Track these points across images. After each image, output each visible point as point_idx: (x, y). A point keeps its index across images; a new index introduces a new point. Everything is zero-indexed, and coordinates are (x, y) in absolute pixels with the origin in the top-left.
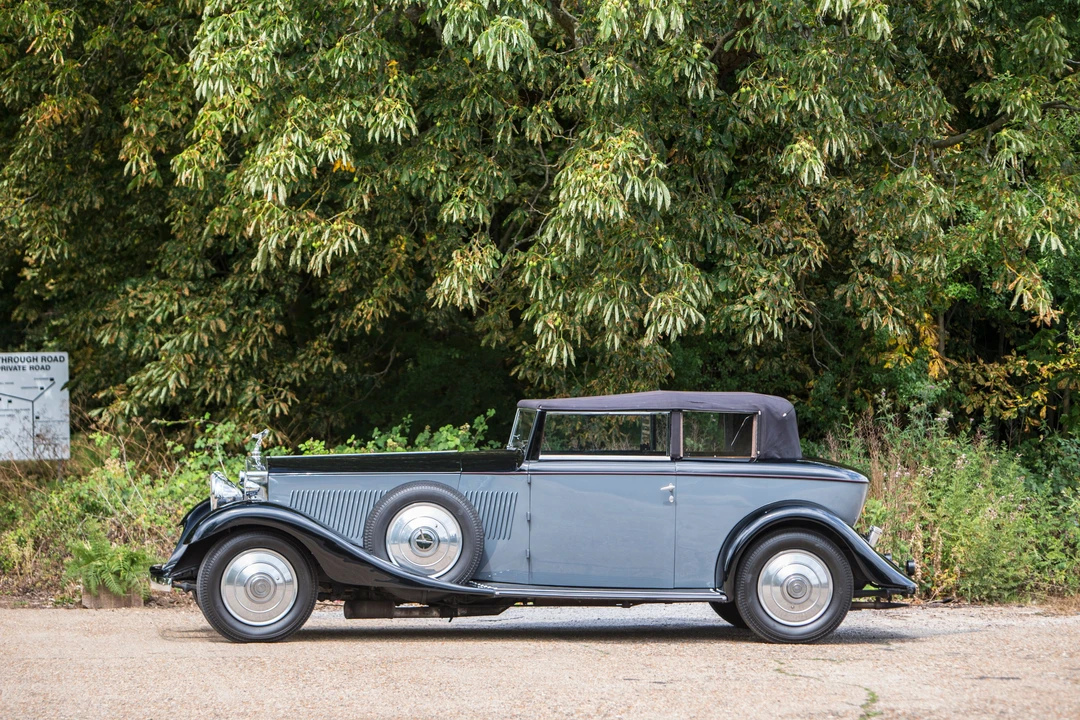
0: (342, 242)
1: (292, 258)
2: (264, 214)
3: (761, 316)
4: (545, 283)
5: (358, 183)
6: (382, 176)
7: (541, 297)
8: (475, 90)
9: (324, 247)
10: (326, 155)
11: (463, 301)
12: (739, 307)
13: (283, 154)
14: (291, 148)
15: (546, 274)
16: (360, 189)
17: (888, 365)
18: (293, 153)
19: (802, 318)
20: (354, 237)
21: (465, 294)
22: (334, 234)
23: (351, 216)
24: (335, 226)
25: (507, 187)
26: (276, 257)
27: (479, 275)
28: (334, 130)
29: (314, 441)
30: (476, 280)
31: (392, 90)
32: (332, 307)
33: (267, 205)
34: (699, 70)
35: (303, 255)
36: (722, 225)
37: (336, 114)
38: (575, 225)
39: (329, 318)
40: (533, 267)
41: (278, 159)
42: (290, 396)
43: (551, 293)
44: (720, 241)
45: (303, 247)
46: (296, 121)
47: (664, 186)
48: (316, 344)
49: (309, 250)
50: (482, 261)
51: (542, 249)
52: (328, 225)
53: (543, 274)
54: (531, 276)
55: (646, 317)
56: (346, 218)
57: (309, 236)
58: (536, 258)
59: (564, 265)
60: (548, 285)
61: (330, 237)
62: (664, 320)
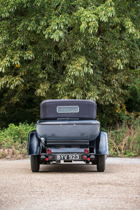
0: (18, 82)
1: (7, 86)
4: (62, 91)
5: (21, 69)
6: (26, 68)
7: (62, 93)
8: (47, 50)
9: (14, 83)
10: (15, 63)
11: (42, 95)
12: (103, 97)
13: (5, 62)
14: (7, 61)
15: (63, 89)
16: (22, 71)
17: (117, 112)
18: (7, 62)
19: (102, 102)
20: (21, 81)
21: (43, 93)
22: (16, 80)
23: (20, 76)
24: (17, 78)
25: (53, 70)
26: (3, 86)
27: (46, 89)
28: (16, 57)
29: (12, 124)
30: (46, 91)
31: (29, 49)
32: (6, 100)
34: (99, 44)
36: (98, 79)
37: (17, 54)
38: (72, 78)
39: (5, 102)
40: (60, 87)
41: (4, 63)
45: (10, 83)
46: (8, 55)
47: (92, 69)
48: (2, 108)
49: (11, 84)
50: (47, 86)
51: (61, 84)
52: (15, 78)
53: (62, 88)
54: (59, 89)
55: (87, 98)
56: (19, 77)
57: (11, 81)
58: (60, 85)
59: (66, 86)
60: (63, 91)
61: (16, 81)
62: (91, 98)
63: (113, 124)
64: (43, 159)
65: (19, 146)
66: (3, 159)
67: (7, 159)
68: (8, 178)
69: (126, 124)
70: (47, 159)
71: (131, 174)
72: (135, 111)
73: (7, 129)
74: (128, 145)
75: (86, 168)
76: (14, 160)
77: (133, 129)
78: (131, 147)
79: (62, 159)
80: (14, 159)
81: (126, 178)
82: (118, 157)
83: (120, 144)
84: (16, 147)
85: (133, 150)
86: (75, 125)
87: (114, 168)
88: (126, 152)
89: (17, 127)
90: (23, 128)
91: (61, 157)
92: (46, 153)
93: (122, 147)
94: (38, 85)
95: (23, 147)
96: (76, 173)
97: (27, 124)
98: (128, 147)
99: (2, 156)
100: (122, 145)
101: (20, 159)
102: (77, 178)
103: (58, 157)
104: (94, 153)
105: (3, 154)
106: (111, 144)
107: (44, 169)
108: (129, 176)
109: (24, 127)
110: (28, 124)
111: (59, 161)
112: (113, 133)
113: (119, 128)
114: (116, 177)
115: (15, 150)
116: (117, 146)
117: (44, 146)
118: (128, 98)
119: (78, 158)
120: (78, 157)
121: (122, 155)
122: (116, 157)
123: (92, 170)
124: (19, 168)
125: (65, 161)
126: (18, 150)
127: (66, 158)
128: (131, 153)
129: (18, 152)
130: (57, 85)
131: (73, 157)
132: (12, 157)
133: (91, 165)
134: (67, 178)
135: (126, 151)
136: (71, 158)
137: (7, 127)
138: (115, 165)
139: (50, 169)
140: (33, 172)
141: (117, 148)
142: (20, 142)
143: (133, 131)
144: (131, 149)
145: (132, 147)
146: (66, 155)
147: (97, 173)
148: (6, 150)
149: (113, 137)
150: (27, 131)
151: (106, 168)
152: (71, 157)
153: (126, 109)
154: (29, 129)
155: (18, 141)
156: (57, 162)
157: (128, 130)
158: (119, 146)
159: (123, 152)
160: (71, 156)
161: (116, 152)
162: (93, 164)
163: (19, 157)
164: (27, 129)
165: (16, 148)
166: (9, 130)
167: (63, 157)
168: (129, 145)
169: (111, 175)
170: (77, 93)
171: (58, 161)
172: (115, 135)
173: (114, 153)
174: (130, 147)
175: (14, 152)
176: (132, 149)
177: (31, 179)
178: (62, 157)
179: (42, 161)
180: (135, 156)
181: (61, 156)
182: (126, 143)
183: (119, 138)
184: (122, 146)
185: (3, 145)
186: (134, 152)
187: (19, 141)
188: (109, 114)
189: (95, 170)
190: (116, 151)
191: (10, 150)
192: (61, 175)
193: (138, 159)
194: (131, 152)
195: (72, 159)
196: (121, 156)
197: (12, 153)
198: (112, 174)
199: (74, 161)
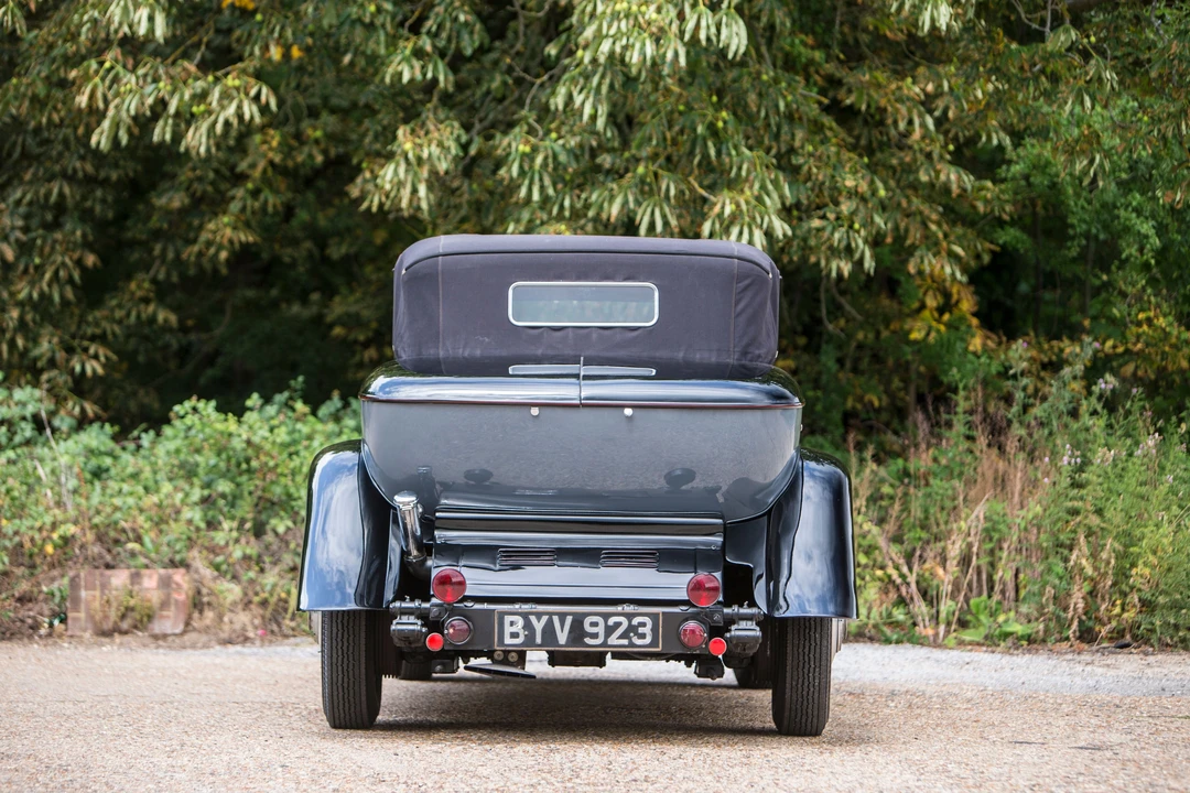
0: (239, 107)
1: (157, 130)
2: (103, 79)
3: (848, 237)
4: (541, 180)
5: (262, 23)
6: (297, 14)
7: (536, 196)
9: (210, 113)
11: (411, 201)
12: (816, 223)
15: (545, 165)
16: (264, 32)
17: (915, 336)
20: (257, 98)
21: (415, 191)
22: (226, 96)
23: (251, 70)
24: (231, 81)
25: (476, 37)
27: (437, 163)
29: (198, 400)
30: (434, 173)
32: (157, 234)
33: (107, 65)
35: (176, 125)
36: (787, 105)
38: (600, 84)
39: (151, 251)
40: (524, 155)
42: (102, 352)
43: (551, 191)
44: (785, 128)
45: (178, 114)
47: (741, 23)
48: (133, 286)
49: (186, 119)
50: (440, 144)
51: (531, 131)
52: (217, 79)
53: (539, 160)
54: (521, 167)
55: (706, 228)
56: (244, 71)
57: (187, 97)
58: (527, 142)
59: (570, 152)
60: (547, 181)
61: (221, 98)
62: (735, 231)
63: (884, 416)
64: (408, 637)
65: (237, 553)
66: (127, 638)
67: (156, 637)
68: (163, 761)
69: (977, 418)
70: (435, 642)
71: (1008, 754)
72: (1037, 336)
73: (158, 434)
74: (984, 561)
75: (700, 709)
76: (206, 646)
77: (1022, 456)
78: (1004, 573)
79: (539, 640)
80: (204, 638)
81: (971, 782)
82: (919, 641)
83: (930, 554)
84: (220, 559)
85: (1017, 600)
86: (628, 412)
87: (887, 711)
88: (969, 611)
89: (231, 424)
90: (272, 430)
91: (528, 626)
92: (427, 598)
93: (945, 577)
94: (376, 137)
95: (267, 559)
96: (628, 741)
97: (300, 406)
98: (984, 577)
99: (123, 617)
100: (944, 561)
101: (247, 639)
102: (636, 774)
103: (508, 630)
104: (753, 604)
105: (132, 602)
106: (867, 553)
107: (412, 709)
108: (994, 770)
109: (275, 422)
110: (305, 402)
111: (513, 657)
112: (882, 481)
113: (923, 446)
114: (907, 776)
115: (215, 579)
116: (910, 569)
117: (415, 552)
118: (993, 247)
119: (643, 636)
120: (647, 630)
121: (942, 628)
122: (898, 642)
123: (738, 722)
124: (241, 699)
125: (554, 659)
126: (235, 578)
127: (562, 637)
128: (1001, 618)
129: (232, 591)
130: (505, 142)
131: (609, 631)
132: (187, 624)
133: (731, 692)
134: (568, 773)
135: (972, 602)
136: (595, 636)
137: (158, 421)
138: (893, 693)
139: (448, 712)
140: (335, 726)
141: (908, 584)
142: (248, 525)
143: (1020, 465)
144: (1003, 592)
145: (1009, 576)
146: (562, 616)
147: (775, 741)
148: (150, 581)
149: (884, 503)
150: (297, 453)
151: (834, 710)
152: (601, 630)
153: (975, 315)
154: (310, 438)
155: (233, 518)
156: (505, 662)
157: (989, 462)
158: (927, 566)
159: (946, 606)
160: (594, 624)
161: (901, 610)
162: (744, 682)
163: (237, 626)
164: (296, 436)
165: (217, 567)
166: (172, 446)
167: (544, 631)
168: (992, 565)
169: (873, 756)
170: (642, 192)
171: (506, 653)
172: (900, 492)
173: (890, 615)
174: (997, 577)
175: (204, 591)
176: (1011, 593)
177: (325, 774)
178: (539, 626)
179: (401, 654)
180: (1030, 640)
181: (533, 619)
182: (970, 546)
183: (926, 511)
184: (940, 571)
185: (131, 546)
186: (1024, 609)
187: (243, 521)
188: (860, 347)
189: (758, 725)
190: (902, 601)
191: (179, 576)
192: (530, 748)
193: (1052, 662)
194: (1005, 612)
195: (604, 644)
196: (936, 635)
197: (190, 602)
198: (876, 753)
199: (616, 656)
